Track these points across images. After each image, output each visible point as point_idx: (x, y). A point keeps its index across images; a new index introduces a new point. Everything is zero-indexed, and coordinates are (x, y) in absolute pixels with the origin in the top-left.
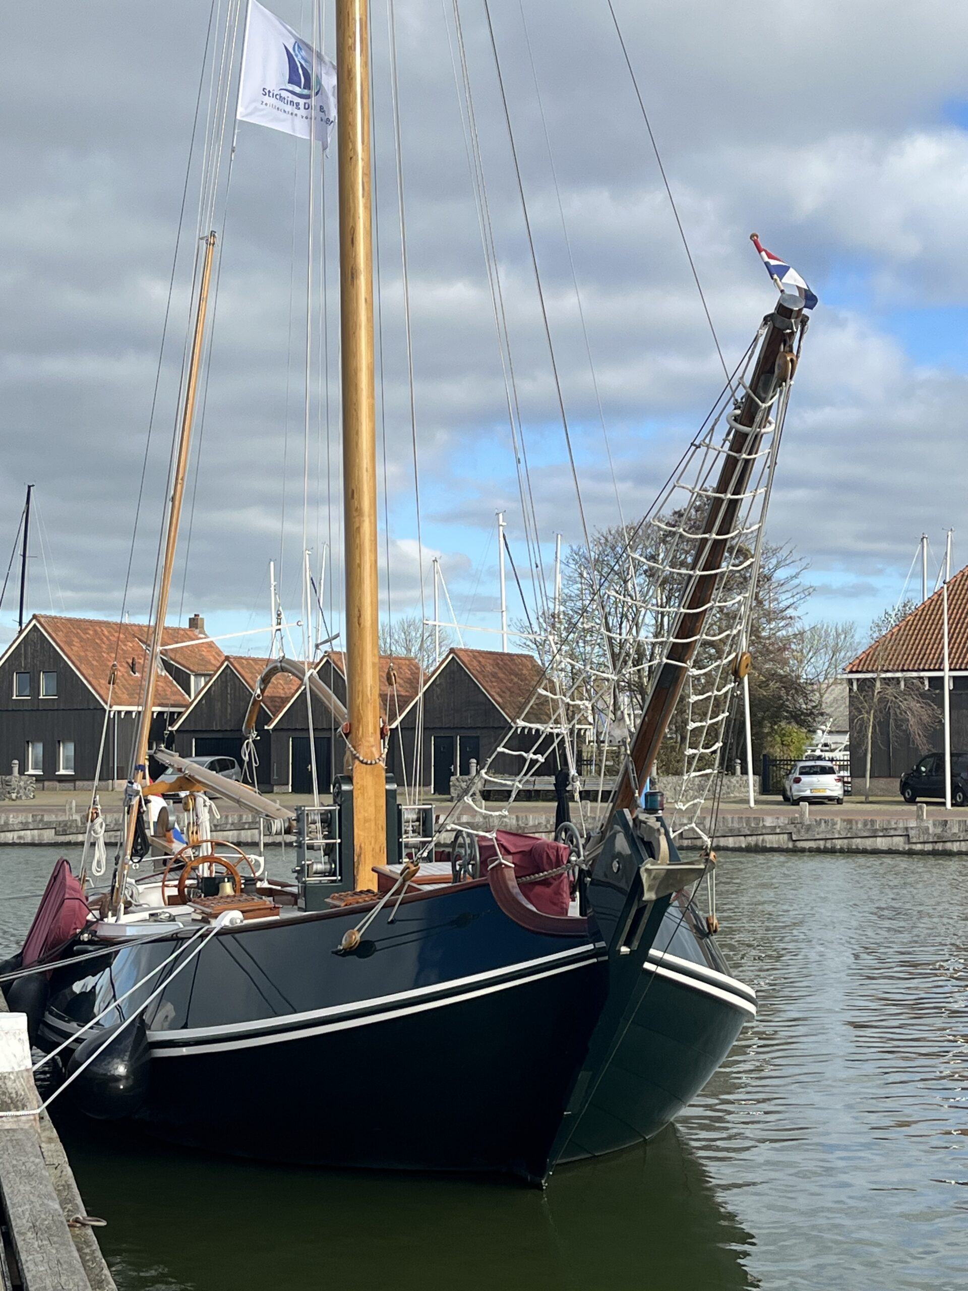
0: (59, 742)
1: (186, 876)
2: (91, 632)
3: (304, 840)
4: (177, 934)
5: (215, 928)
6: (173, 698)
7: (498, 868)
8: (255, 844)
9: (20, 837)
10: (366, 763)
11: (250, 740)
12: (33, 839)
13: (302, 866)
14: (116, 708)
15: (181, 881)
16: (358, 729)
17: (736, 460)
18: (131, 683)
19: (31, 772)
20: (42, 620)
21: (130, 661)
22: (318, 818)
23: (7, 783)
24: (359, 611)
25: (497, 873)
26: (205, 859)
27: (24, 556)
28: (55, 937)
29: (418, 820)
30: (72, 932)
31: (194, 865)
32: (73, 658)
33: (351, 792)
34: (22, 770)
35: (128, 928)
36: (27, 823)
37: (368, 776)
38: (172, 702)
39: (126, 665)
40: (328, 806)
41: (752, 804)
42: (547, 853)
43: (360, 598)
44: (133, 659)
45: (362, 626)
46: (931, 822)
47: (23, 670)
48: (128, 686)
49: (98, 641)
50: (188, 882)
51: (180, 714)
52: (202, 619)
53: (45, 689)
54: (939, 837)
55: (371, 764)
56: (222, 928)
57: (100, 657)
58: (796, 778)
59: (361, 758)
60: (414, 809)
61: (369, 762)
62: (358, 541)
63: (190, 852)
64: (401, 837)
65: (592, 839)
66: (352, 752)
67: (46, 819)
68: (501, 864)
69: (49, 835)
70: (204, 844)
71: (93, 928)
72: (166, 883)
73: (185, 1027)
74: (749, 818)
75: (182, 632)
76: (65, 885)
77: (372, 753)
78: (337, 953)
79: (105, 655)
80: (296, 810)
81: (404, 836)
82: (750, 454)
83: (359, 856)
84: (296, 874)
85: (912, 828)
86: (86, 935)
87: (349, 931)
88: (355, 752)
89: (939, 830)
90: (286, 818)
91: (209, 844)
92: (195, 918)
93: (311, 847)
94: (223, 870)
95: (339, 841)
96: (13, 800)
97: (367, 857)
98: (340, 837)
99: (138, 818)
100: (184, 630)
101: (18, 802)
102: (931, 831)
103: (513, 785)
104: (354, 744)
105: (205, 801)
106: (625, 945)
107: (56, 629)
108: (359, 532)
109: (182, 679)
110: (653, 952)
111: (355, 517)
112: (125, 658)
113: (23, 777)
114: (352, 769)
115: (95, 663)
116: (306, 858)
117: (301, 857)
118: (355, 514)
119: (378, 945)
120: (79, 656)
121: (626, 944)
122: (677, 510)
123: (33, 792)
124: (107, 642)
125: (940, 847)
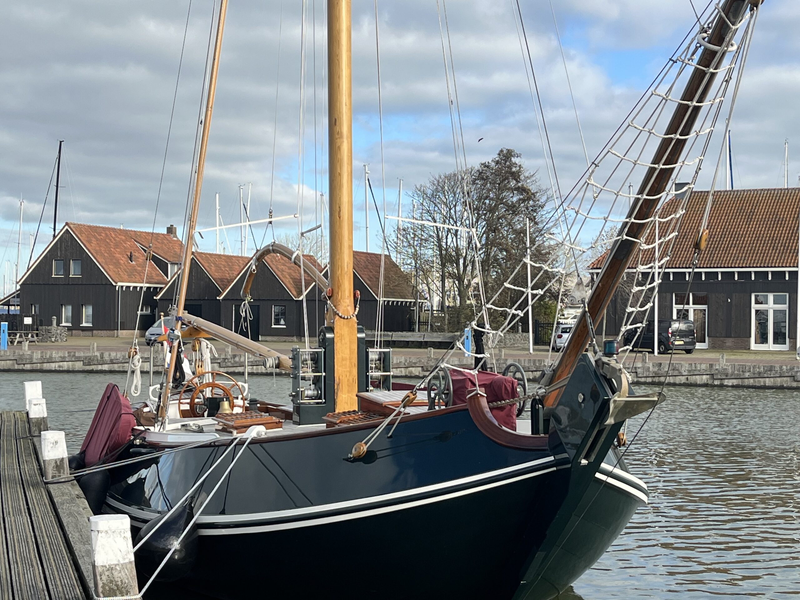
0: (82, 305)
1: (195, 396)
2: (103, 235)
3: (299, 373)
4: (214, 442)
5: (248, 438)
6: (157, 278)
7: (475, 397)
8: (243, 374)
9: (59, 366)
10: (344, 318)
11: (246, 302)
12: (68, 367)
13: (297, 393)
14: (120, 284)
15: (192, 400)
16: (338, 293)
17: (704, 73)
18: (129, 268)
19: (64, 324)
20: (72, 226)
21: (129, 254)
22: (308, 357)
23: (49, 331)
24: (339, 207)
25: (474, 401)
26: (208, 385)
27: (57, 186)
28: (115, 441)
29: (379, 359)
30: (128, 438)
31: (201, 389)
32: (92, 251)
33: (333, 338)
34: (59, 323)
35: (169, 436)
36: (64, 357)
37: (345, 327)
38: (156, 281)
39: (126, 257)
40: (315, 349)
41: (531, 351)
42: (505, 386)
43: (340, 198)
44: (131, 253)
45: (341, 218)
46: (651, 364)
47: (59, 258)
48: (127, 270)
49: (107, 240)
50: (197, 400)
51: (161, 289)
52: (176, 228)
53: (74, 271)
54: (656, 374)
55: (347, 318)
56: (252, 439)
57: (109, 251)
58: (559, 335)
59: (340, 314)
60: (376, 352)
61: (346, 317)
62: (339, 156)
63: (196, 380)
64: (368, 372)
65: (546, 375)
66: (333, 310)
67: (77, 355)
68: (477, 394)
69: (79, 366)
70: (207, 374)
71: (142, 435)
72: (181, 401)
73: (223, 513)
74: (535, 360)
75: (162, 236)
76: (121, 404)
77: (347, 310)
78: (348, 460)
79: (112, 249)
80: (292, 351)
81: (370, 371)
82: (715, 69)
83: (338, 385)
84: (291, 397)
85: (639, 368)
86: (138, 441)
87: (357, 444)
88: (335, 310)
89: (656, 369)
90: (276, 357)
91: (210, 374)
92: (218, 428)
93: (303, 378)
94: (221, 392)
95: (324, 374)
96: (53, 342)
97: (344, 385)
98: (325, 372)
99: (177, 356)
100: (163, 235)
101: (56, 343)
102: (651, 370)
103: (497, 333)
104: (335, 304)
105: (207, 344)
106: (584, 458)
107: (81, 232)
108: (340, 150)
109: (163, 267)
110: (603, 465)
111: (337, 139)
112: (126, 252)
113: (59, 327)
114: (334, 322)
115: (106, 255)
116: (300, 386)
117: (296, 386)
118: (337, 136)
119: (379, 454)
120: (96, 250)
121: (586, 458)
122: (483, 162)
123: (66, 337)
124: (114, 242)
125: (656, 380)
